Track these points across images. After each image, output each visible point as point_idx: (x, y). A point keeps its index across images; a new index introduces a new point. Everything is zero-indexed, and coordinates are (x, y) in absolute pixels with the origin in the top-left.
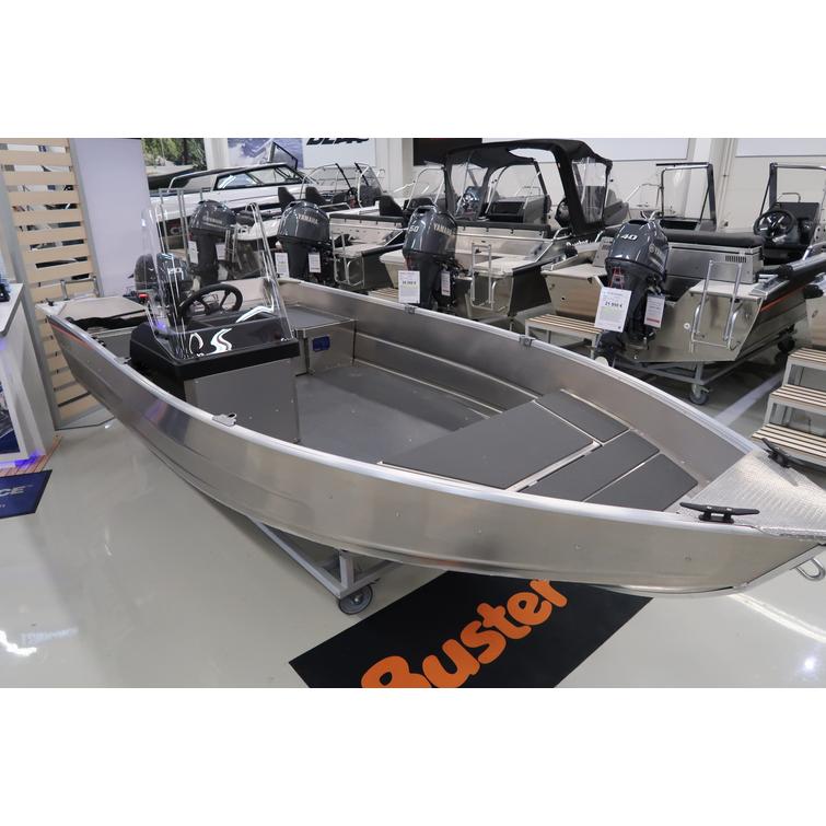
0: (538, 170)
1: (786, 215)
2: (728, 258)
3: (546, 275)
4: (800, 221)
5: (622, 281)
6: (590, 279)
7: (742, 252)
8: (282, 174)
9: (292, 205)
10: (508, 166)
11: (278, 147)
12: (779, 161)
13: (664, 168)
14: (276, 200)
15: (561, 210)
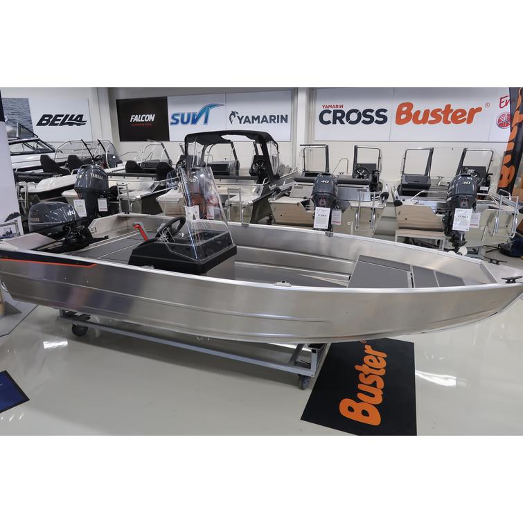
0: (233, 146)
1: (365, 169)
2: (358, 190)
3: (271, 203)
4: (374, 172)
5: (325, 204)
6: (298, 204)
7: (365, 187)
8: (29, 146)
9: (83, 167)
10: (214, 144)
11: (23, 127)
12: (359, 144)
13: (304, 147)
14: (39, 164)
15: (254, 168)
